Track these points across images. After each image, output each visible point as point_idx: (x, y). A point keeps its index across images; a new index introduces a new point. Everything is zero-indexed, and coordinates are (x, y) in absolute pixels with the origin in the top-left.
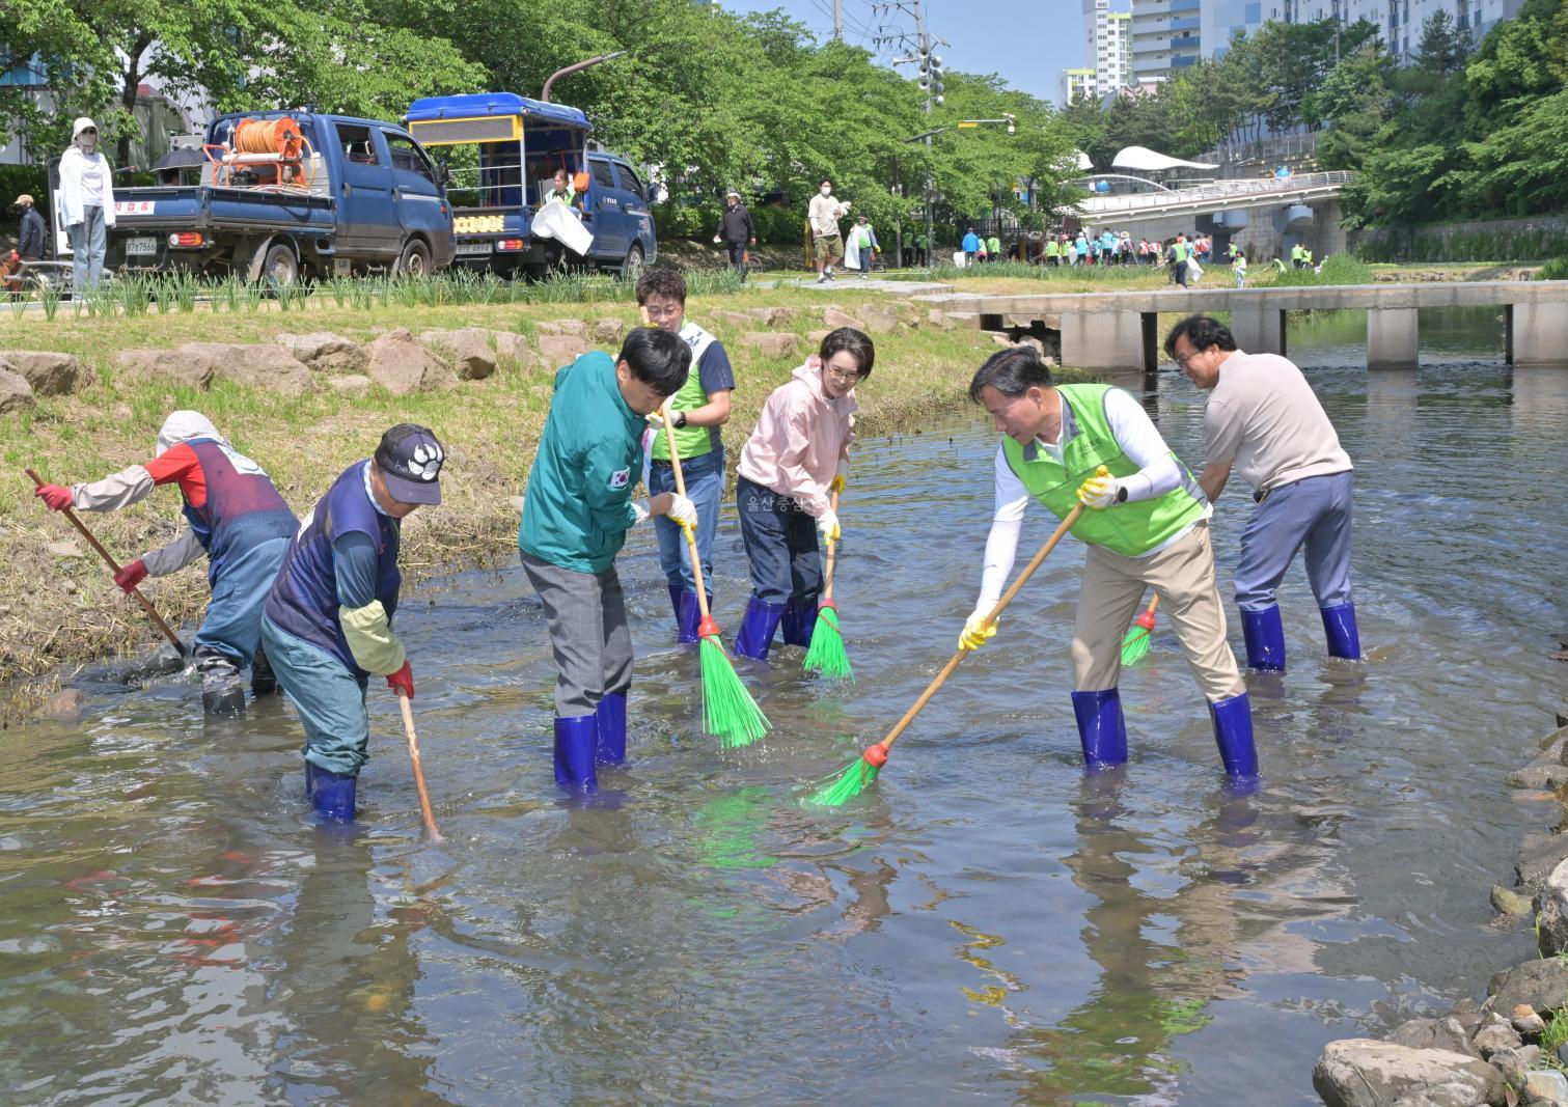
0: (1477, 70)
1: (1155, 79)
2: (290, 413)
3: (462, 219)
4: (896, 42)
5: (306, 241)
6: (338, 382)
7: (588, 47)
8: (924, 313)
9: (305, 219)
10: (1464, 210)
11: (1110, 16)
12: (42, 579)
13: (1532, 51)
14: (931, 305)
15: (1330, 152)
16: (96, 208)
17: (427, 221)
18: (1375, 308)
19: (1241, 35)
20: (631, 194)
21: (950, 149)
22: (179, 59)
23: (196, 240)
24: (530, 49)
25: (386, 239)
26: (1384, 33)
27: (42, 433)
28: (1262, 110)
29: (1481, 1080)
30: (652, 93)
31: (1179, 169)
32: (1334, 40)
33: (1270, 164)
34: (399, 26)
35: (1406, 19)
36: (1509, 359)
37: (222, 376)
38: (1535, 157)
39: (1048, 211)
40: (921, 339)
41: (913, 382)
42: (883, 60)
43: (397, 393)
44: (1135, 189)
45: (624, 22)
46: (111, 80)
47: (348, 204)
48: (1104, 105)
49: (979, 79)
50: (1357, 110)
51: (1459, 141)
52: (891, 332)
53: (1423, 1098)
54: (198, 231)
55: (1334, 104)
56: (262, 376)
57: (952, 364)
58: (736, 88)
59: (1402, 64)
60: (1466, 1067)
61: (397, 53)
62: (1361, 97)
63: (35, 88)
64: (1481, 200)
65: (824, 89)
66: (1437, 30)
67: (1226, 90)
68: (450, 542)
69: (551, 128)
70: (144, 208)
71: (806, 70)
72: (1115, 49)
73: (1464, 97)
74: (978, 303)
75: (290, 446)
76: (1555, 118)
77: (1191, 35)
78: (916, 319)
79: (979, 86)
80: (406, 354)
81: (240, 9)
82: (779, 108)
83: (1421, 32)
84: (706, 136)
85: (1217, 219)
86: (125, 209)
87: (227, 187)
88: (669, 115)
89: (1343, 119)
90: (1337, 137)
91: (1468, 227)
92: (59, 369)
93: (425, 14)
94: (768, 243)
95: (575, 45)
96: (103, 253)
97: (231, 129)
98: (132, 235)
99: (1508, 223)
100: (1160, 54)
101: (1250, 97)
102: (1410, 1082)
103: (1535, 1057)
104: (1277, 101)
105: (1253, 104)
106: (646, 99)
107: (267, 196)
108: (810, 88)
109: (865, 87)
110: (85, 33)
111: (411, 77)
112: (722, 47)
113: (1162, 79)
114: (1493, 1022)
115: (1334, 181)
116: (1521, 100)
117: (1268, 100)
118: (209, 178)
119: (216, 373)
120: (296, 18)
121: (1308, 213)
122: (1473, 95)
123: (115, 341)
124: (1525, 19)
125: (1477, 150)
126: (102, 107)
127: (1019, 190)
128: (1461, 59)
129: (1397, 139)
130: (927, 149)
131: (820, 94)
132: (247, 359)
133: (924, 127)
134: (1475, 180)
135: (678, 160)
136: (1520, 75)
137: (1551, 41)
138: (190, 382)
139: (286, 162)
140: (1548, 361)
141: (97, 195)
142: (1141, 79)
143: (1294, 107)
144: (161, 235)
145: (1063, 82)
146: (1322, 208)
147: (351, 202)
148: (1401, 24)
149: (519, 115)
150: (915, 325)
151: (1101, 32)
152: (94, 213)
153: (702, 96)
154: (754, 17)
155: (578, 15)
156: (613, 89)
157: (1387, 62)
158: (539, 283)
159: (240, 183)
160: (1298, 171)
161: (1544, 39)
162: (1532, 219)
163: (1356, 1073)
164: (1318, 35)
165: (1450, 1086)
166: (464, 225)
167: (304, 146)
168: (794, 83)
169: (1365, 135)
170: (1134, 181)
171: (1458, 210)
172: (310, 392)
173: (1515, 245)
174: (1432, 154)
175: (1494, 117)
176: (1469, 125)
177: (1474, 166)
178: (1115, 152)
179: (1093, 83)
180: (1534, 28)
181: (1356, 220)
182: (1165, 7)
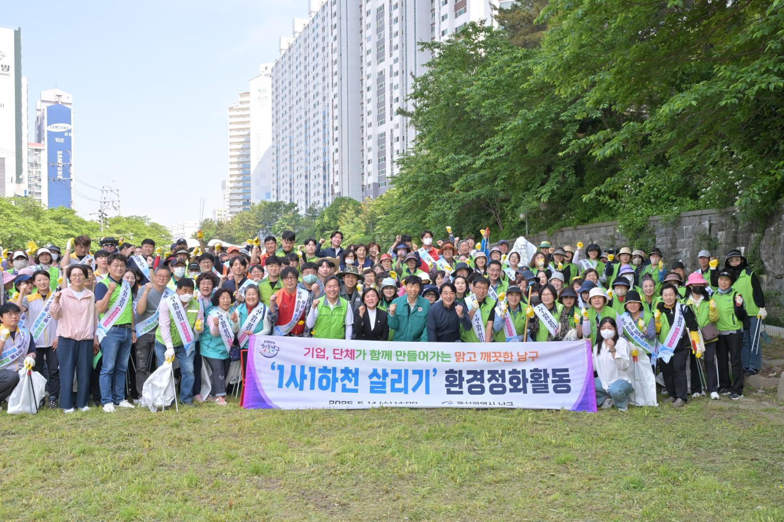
1: (232, 215)
32: (281, 208)
59: (303, 217)
67: (248, 222)
100: (239, 207)
101: (255, 225)
105: (256, 227)
113: (234, 216)
124: (333, 206)
142: (229, 215)
182: (241, 191)
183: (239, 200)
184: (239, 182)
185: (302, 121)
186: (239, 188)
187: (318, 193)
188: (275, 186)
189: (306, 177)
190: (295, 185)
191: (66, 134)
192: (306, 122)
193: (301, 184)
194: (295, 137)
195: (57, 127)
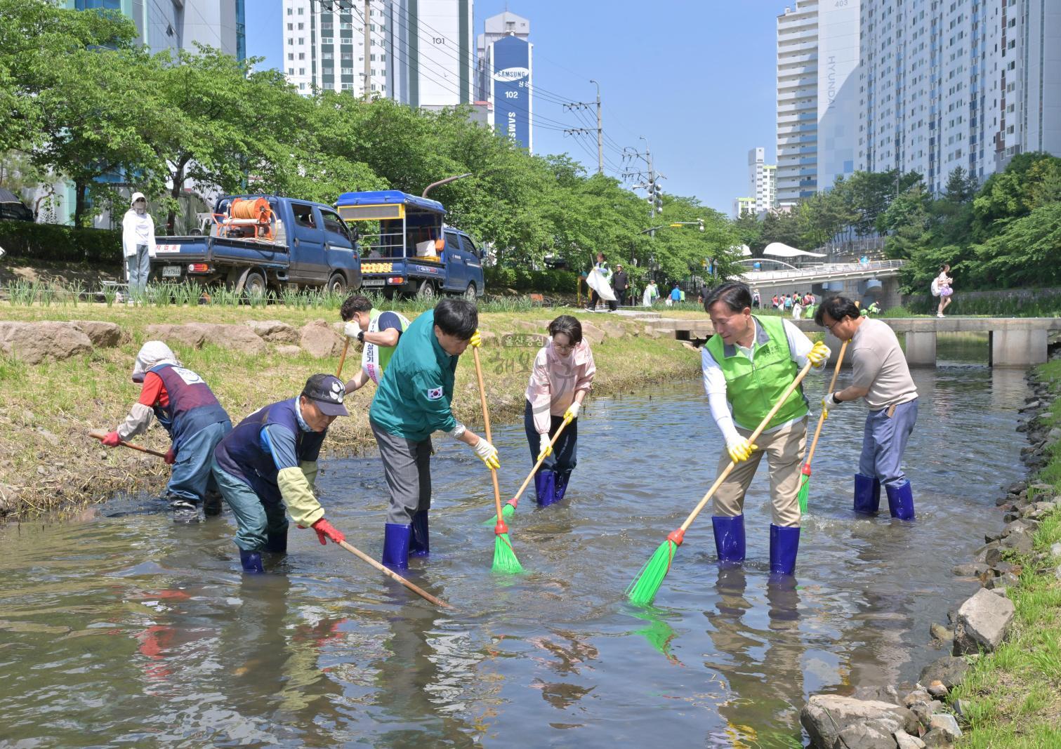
0: (980, 202)
1: (789, 204)
2: (250, 364)
3: (368, 265)
4: (636, 177)
5: (271, 272)
6: (281, 349)
7: (449, 171)
8: (642, 328)
9: (270, 258)
10: (972, 284)
11: (765, 167)
12: (86, 450)
13: (1012, 192)
14: (646, 323)
15: (893, 248)
16: (144, 247)
17: (345, 262)
18: (911, 331)
19: (841, 178)
20: (470, 254)
21: (666, 240)
22: (205, 169)
23: (205, 268)
24: (416, 171)
25: (320, 273)
26: (926, 180)
27: (96, 368)
28: (853, 223)
29: (902, 718)
30: (488, 198)
31: (803, 256)
32: (896, 183)
33: (857, 255)
34: (338, 155)
35: (939, 172)
36: (991, 364)
37: (210, 342)
38: (1014, 254)
39: (723, 278)
40: (639, 343)
41: (632, 366)
42: (626, 186)
43: (317, 357)
44: (776, 268)
45: (472, 158)
46: (164, 180)
47: (297, 250)
48: (759, 219)
49: (684, 199)
50: (909, 224)
51: (968, 244)
52: (621, 338)
53: (862, 724)
54: (206, 263)
55: (895, 221)
56: (235, 343)
57: (657, 357)
58: (539, 198)
59: (936, 197)
60: (894, 710)
61: (336, 170)
62: (911, 217)
63: (120, 185)
64: (981, 278)
65: (591, 201)
66: (957, 178)
67: (832, 211)
68: (339, 441)
69: (422, 213)
70: (174, 248)
71: (581, 190)
72: (767, 187)
73: (972, 218)
74: (675, 324)
75: (247, 382)
76: (1026, 231)
77: (812, 179)
78: (637, 332)
79: (684, 204)
80: (323, 334)
81: (243, 141)
82: (564, 211)
83: (948, 179)
84: (519, 224)
85: (825, 286)
86: (163, 249)
87: (225, 238)
88: (498, 212)
89: (900, 229)
90: (897, 240)
91: (973, 294)
92: (109, 332)
93: (353, 149)
94: (556, 291)
95: (442, 169)
96: (147, 273)
97: (229, 205)
98: (166, 264)
99: (998, 293)
100: (793, 189)
101: (845, 215)
102: (857, 717)
103: (938, 708)
104: (861, 218)
105: (847, 220)
106: (485, 203)
107: (248, 244)
108: (582, 200)
109: (615, 201)
110: (147, 150)
111: (344, 185)
112: (529, 174)
113: (794, 204)
114: (915, 688)
115: (894, 265)
116: (1006, 220)
117: (856, 217)
118: (214, 233)
119: (206, 340)
120: (275, 148)
121: (879, 284)
122: (977, 216)
123: (147, 319)
124: (1009, 172)
125: (979, 249)
126: (158, 195)
127: (707, 265)
128: (971, 195)
129: (932, 242)
130: (652, 239)
131: (589, 203)
132: (226, 333)
133: (649, 225)
134: (978, 267)
135: (502, 238)
136: (1005, 205)
137: (1025, 185)
138: (190, 344)
139: (261, 225)
140: (1013, 365)
141: (145, 239)
142: (782, 204)
143: (871, 222)
144: (184, 265)
145: (736, 205)
146: (887, 281)
147: (299, 250)
148: (936, 175)
149: (403, 204)
150: (636, 335)
151: (759, 176)
152: (143, 249)
153: (517, 202)
154: (551, 158)
155: (445, 152)
156: (464, 196)
157: (927, 196)
158: (410, 300)
159: (233, 236)
160: (873, 259)
161: (1020, 184)
162: (1012, 290)
163: (825, 712)
164: (885, 181)
165: (882, 720)
166: (367, 268)
167: (272, 216)
168: (573, 197)
169: (913, 239)
170: (775, 264)
171: (968, 284)
172: (264, 354)
173: (1001, 305)
174: (952, 251)
175: (990, 229)
176: (975, 234)
177: (977, 258)
178: (765, 246)
179: (754, 206)
180: (1014, 178)
181: (907, 289)
182: (797, 161)
183: (793, 179)
184: (793, 146)
185: (926, 23)
186: (793, 157)
187: (959, 153)
188: (864, 148)
189: (932, 126)
190: (908, 142)
191: (521, 84)
192: (934, 23)
193: (920, 138)
194: (910, 52)
195: (507, 74)
